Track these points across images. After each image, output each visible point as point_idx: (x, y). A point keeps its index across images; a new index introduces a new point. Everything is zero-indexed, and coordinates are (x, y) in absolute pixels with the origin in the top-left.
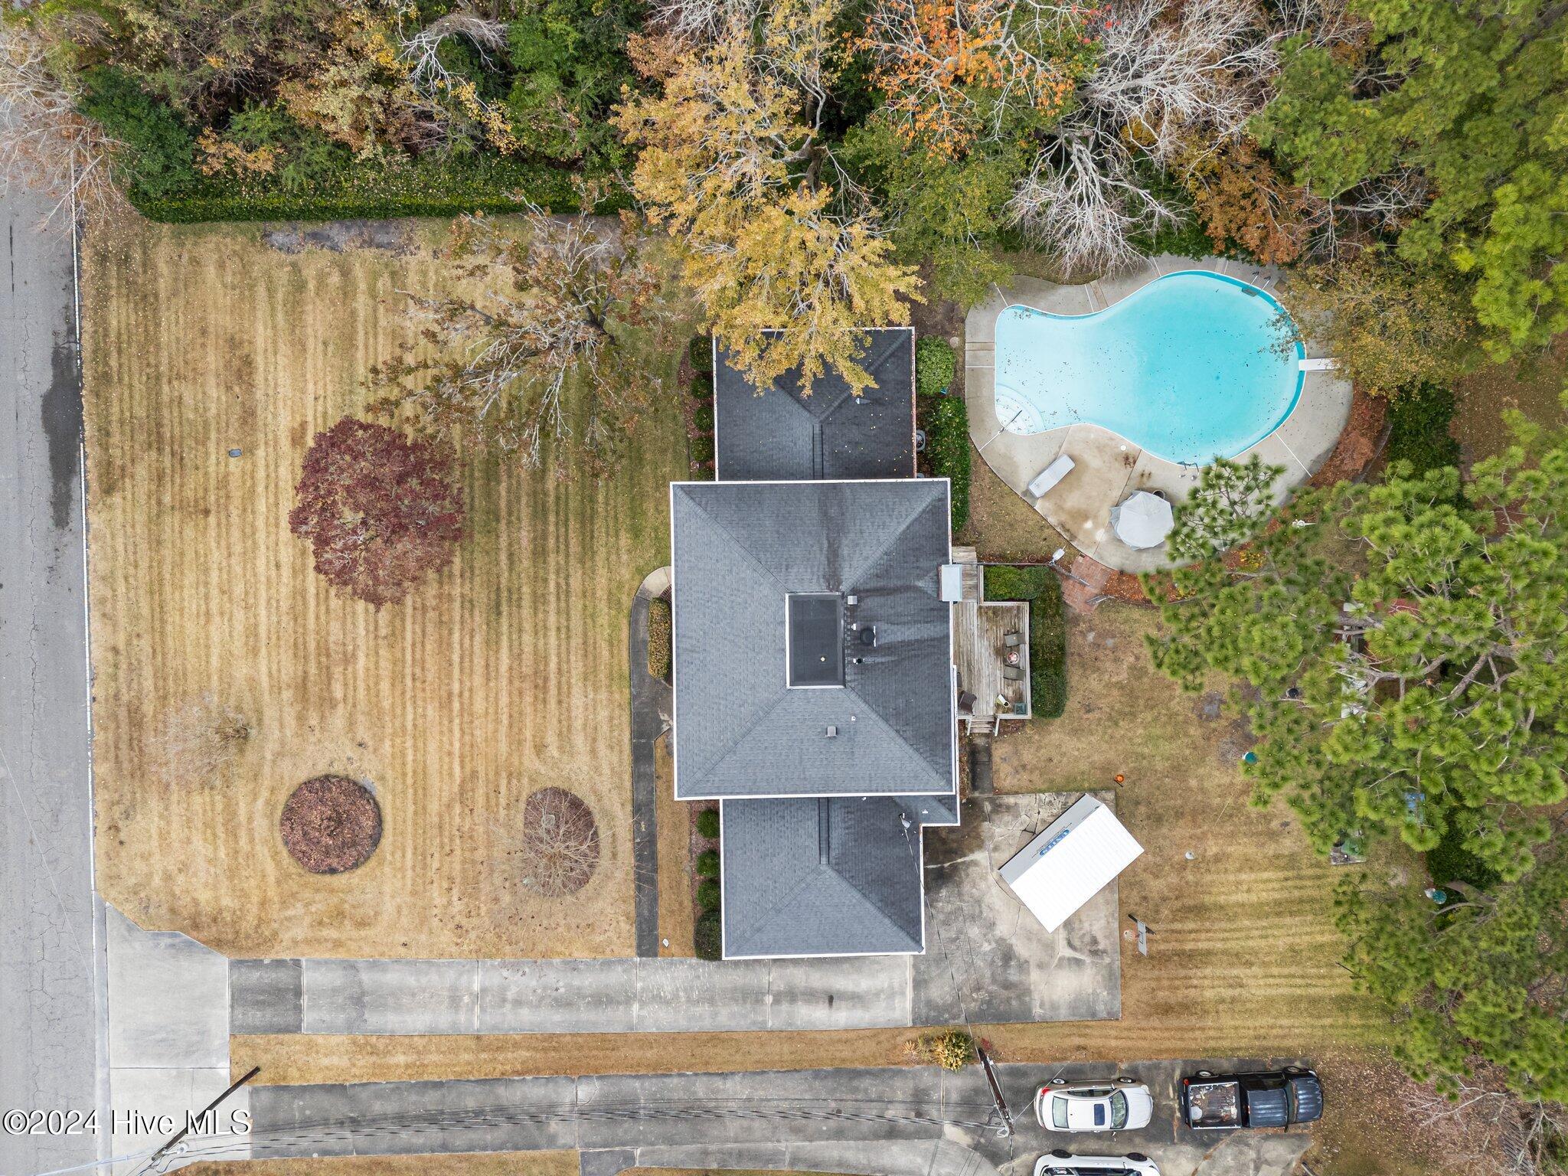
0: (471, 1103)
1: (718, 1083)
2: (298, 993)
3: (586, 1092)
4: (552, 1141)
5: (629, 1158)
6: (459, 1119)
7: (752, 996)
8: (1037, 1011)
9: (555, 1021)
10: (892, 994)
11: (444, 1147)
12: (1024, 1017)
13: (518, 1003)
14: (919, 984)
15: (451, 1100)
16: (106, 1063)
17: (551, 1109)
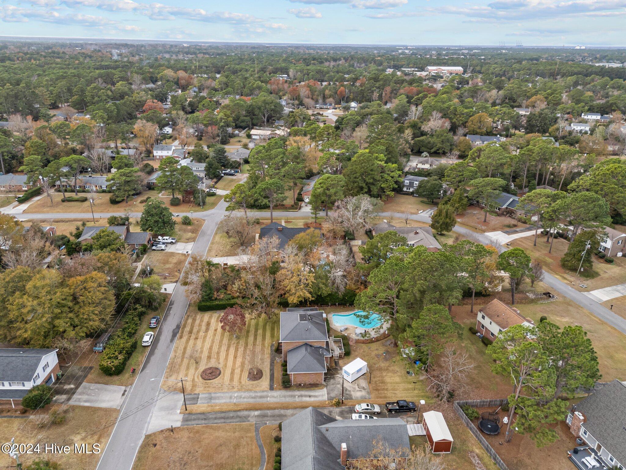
0: (231, 415)
1: (286, 411)
2: (198, 398)
3: (257, 413)
4: (249, 421)
5: (266, 424)
6: (228, 418)
7: (294, 396)
8: (354, 398)
9: (251, 401)
10: (323, 395)
11: (224, 423)
12: (351, 399)
13: (244, 398)
14: (328, 394)
15: (227, 415)
16: (153, 413)
17: (249, 416)
